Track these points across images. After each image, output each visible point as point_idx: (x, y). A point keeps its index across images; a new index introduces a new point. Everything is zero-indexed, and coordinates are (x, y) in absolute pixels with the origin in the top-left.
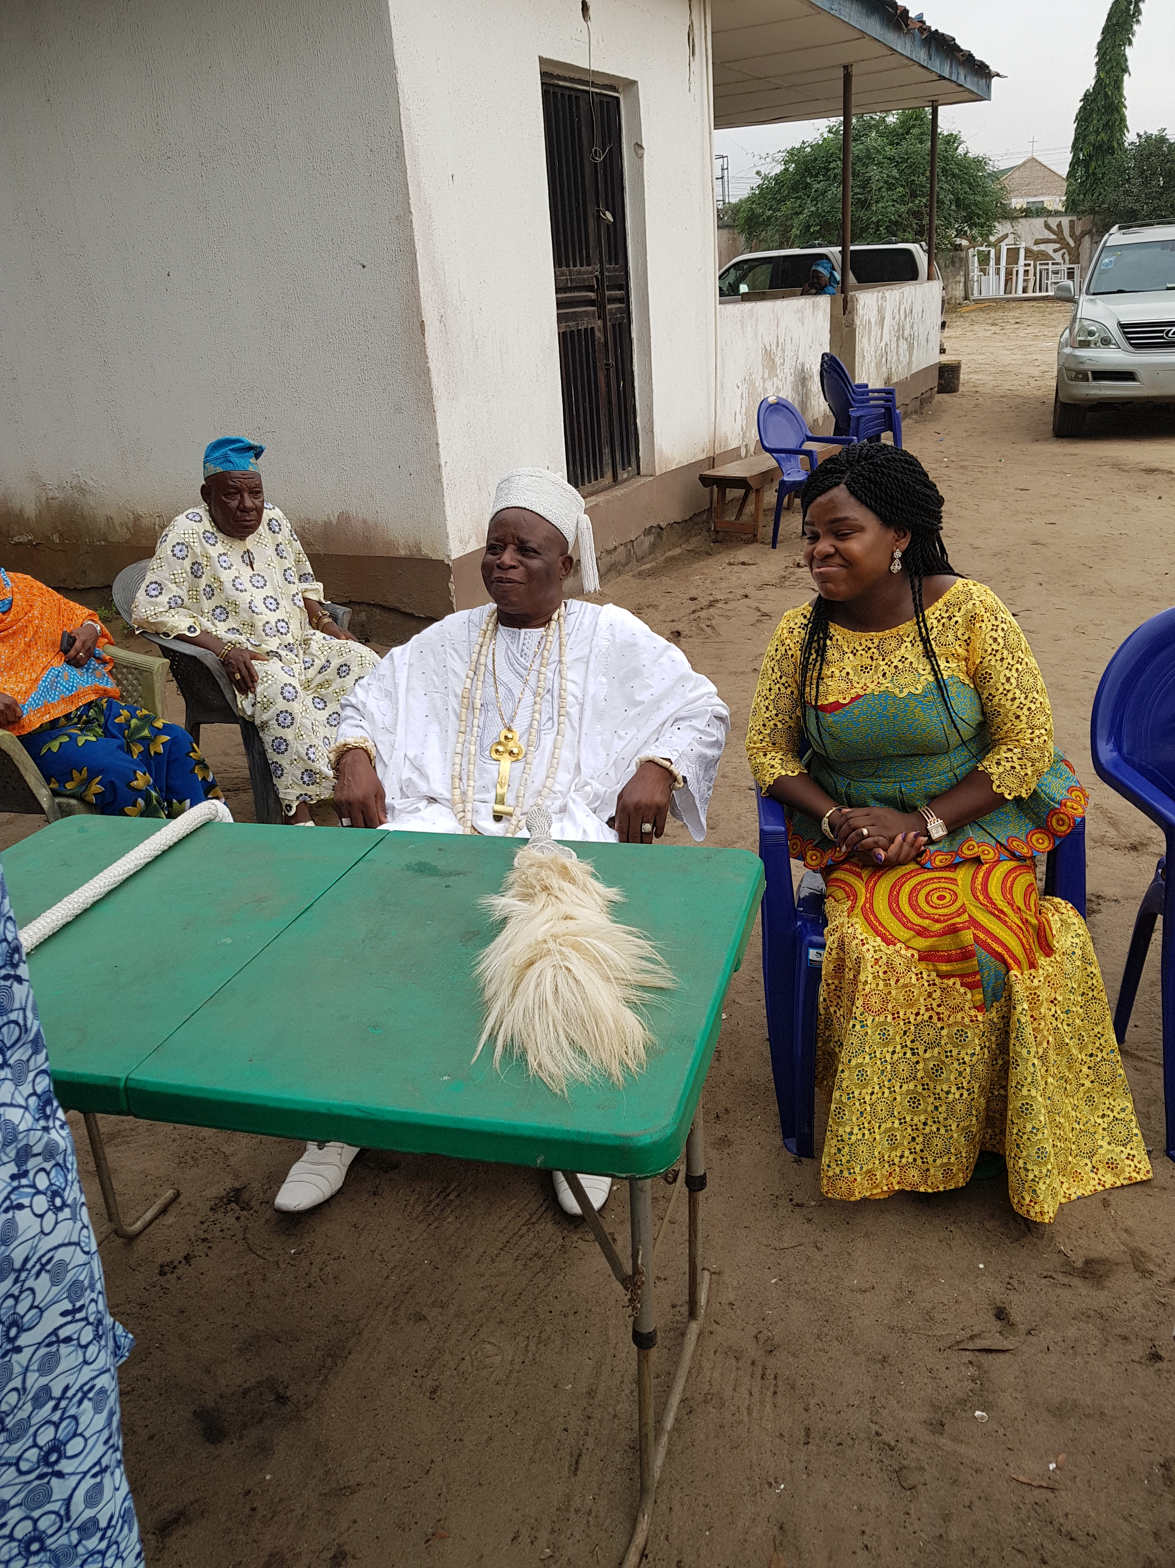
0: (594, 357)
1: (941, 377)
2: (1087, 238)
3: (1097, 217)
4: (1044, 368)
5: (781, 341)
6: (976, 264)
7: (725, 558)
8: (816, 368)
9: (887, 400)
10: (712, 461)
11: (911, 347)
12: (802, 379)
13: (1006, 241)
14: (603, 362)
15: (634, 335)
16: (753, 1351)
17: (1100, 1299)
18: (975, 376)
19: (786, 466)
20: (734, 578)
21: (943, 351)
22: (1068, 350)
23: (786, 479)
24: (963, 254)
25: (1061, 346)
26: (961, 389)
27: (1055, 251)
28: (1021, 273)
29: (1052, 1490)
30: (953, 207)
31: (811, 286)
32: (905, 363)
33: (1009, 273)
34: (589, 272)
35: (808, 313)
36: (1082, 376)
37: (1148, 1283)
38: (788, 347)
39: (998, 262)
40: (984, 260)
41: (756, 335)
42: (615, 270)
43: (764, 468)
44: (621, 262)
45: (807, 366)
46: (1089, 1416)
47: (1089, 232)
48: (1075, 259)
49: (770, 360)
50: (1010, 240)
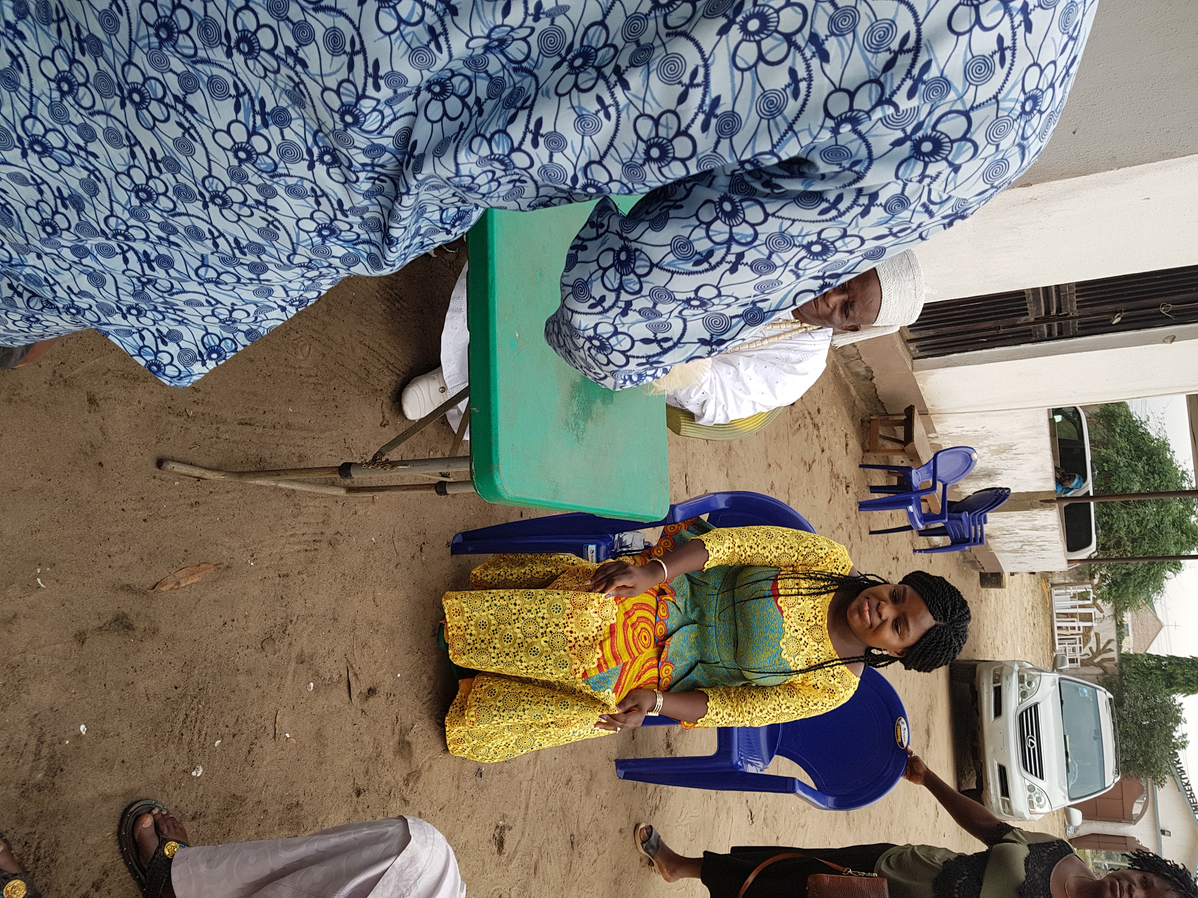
0: (1005, 317)
1: (993, 574)
2: (1101, 671)
3: (1117, 678)
4: (1001, 649)
5: (1019, 457)
6: (1079, 591)
7: (850, 430)
8: (998, 484)
9: (975, 540)
10: (925, 413)
11: (1015, 551)
12: (989, 474)
13: (1098, 612)
14: (1001, 323)
15: (1023, 346)
16: (329, 532)
17: (388, 755)
18: (993, 598)
19: (923, 470)
20: (836, 439)
21: (1012, 574)
22: (1016, 668)
23: (913, 471)
24: (1087, 581)
25: (1020, 663)
26: (984, 590)
27: (1091, 648)
28: (1073, 624)
29: (275, 737)
30: (1124, 571)
31: (1063, 475)
32: (1003, 548)
33: (1073, 615)
34: (1072, 308)
35: (1042, 475)
36: (997, 679)
37: (401, 783)
38: (1015, 462)
39: (1081, 606)
40: (1083, 596)
41: (1023, 438)
42: (1074, 328)
43: (921, 454)
44: (1080, 332)
45: (1000, 477)
46: (319, 756)
47: (1105, 672)
48: (1084, 663)
49: (1004, 449)
50: (1099, 615)
